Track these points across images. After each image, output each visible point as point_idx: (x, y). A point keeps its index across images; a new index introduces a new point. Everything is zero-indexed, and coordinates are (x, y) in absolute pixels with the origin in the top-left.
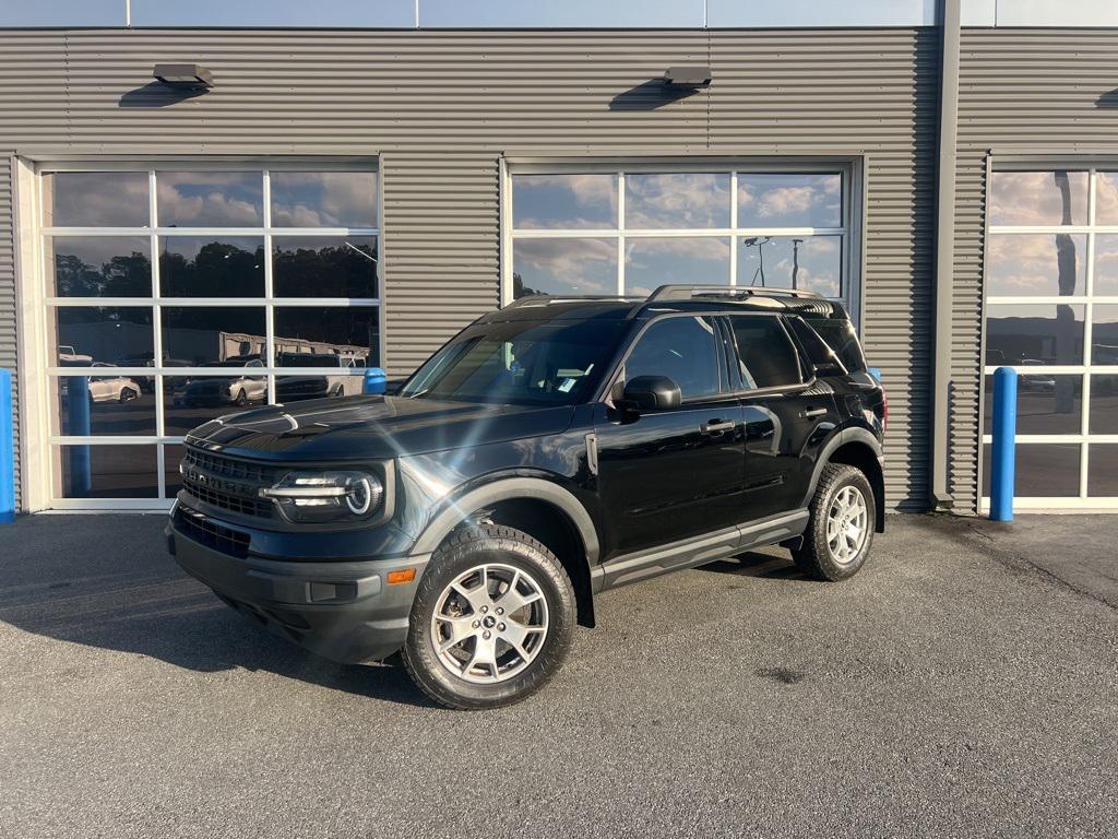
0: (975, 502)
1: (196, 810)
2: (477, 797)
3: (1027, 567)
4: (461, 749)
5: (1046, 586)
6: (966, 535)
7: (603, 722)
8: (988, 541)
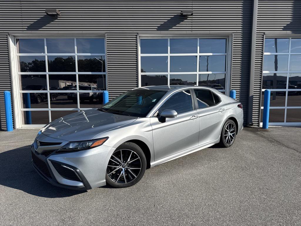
0: (258, 124)
1: (71, 209)
2: (144, 204)
3: (274, 141)
4: (138, 191)
5: (279, 146)
6: (257, 133)
7: (173, 183)
8: (263, 134)
